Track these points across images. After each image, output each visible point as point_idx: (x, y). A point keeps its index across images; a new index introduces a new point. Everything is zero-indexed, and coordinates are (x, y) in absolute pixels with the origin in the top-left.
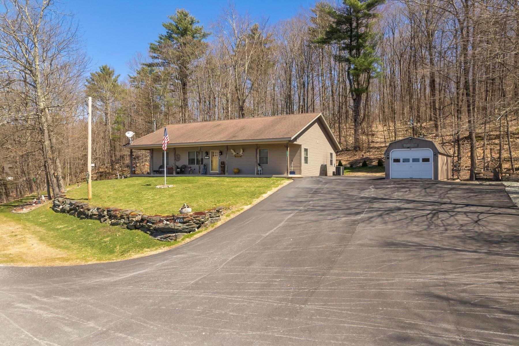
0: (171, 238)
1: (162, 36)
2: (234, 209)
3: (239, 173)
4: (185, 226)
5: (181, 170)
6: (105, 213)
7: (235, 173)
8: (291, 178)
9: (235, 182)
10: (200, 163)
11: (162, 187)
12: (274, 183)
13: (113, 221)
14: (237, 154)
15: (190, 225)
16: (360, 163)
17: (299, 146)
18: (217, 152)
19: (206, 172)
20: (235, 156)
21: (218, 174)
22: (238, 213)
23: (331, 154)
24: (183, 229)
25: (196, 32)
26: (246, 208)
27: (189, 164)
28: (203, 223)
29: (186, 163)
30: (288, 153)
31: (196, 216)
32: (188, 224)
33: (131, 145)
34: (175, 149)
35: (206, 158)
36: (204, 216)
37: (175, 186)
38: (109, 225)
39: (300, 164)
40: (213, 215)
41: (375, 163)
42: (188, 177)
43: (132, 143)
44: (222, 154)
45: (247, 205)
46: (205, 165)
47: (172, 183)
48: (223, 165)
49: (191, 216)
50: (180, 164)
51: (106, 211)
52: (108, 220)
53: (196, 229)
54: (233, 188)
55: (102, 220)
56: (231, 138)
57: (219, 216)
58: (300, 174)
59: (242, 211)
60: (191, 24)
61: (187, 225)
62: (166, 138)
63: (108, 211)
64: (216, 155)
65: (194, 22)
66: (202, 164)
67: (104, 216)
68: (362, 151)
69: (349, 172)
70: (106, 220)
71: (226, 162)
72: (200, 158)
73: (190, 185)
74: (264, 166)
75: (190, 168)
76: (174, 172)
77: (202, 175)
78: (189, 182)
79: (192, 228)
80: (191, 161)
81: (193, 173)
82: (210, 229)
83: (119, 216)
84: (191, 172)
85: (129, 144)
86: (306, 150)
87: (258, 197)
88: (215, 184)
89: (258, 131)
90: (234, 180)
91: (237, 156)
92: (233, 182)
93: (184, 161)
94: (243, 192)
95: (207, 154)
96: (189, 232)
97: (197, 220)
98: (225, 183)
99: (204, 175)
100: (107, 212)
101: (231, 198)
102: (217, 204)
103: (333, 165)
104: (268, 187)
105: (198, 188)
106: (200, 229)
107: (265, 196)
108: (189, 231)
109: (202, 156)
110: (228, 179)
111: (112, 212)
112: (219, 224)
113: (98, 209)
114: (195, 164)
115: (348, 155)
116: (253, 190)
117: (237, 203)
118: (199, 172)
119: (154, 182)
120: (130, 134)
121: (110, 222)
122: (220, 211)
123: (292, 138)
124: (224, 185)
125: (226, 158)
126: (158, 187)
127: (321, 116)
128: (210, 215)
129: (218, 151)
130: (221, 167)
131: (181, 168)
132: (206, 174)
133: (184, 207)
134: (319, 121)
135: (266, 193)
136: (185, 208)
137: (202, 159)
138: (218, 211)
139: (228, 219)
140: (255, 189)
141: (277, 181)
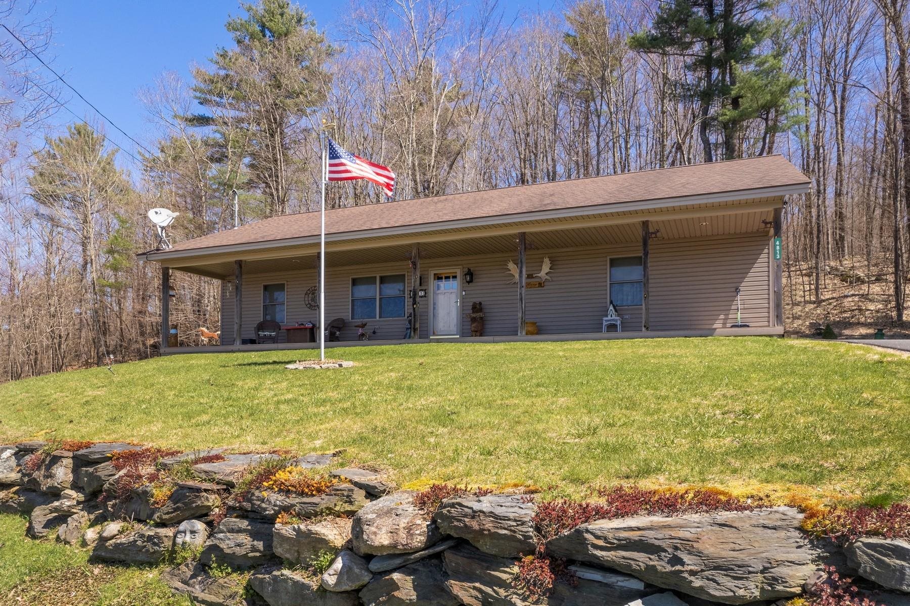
6: (63, 473)
13: (113, 528)
14: (530, 276)
18: (454, 275)
29: (346, 314)
33: (167, 250)
38: (80, 556)
39: (769, 299)
51: (68, 462)
52: (82, 517)
55: (40, 514)
67: (55, 494)
70: (62, 517)
74: (629, 311)
75: (364, 326)
83: (160, 493)
85: (158, 249)
91: (529, 284)
93: (337, 308)
100: (75, 471)
111: (104, 470)
113: (22, 451)
120: (161, 217)
121: (91, 534)
126: (295, 366)
129: (457, 273)
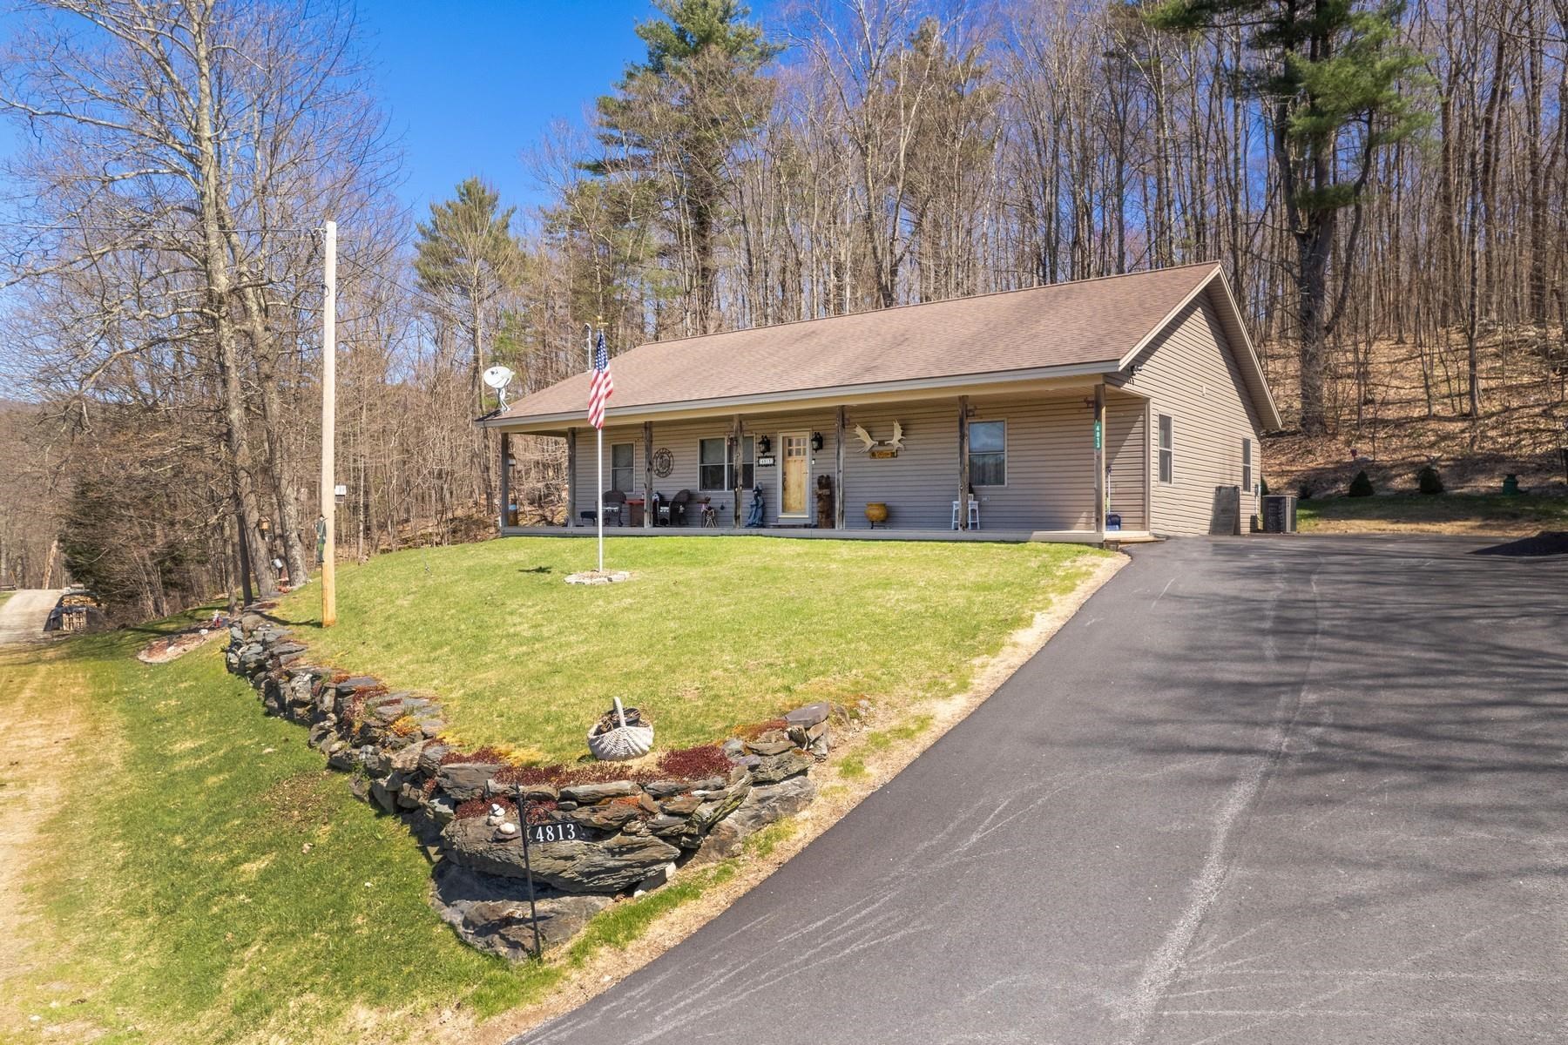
0: (513, 932)
1: (636, 68)
2: (882, 724)
3: (886, 519)
4: (597, 855)
5: (671, 510)
6: (329, 700)
7: (873, 524)
8: (1115, 545)
9: (877, 559)
10: (740, 481)
11: (587, 581)
12: (1045, 569)
13: (339, 745)
14: (881, 443)
15: (631, 850)
16: (1336, 481)
17: (1140, 403)
18: (804, 438)
19: (762, 519)
20: (873, 455)
21: (806, 526)
22: (906, 753)
23: (1246, 443)
24: (589, 875)
25: (739, 43)
26: (948, 711)
27: (704, 486)
28: (709, 827)
29: (693, 483)
30: (1101, 430)
31: (672, 782)
32: (617, 838)
33: (504, 416)
34: (648, 426)
35: (762, 461)
36: (719, 780)
37: (638, 574)
39: (1145, 482)
40: (769, 768)
41: (1403, 482)
42: (692, 539)
43: (506, 411)
44: (820, 447)
45: (948, 695)
46: (759, 492)
47: (630, 562)
48: (826, 492)
49: (642, 778)
50: (670, 487)
51: (332, 692)
52: (333, 734)
53: (671, 869)
54: (869, 593)
55: (315, 730)
56: (856, 375)
57: (804, 772)
58: (1143, 524)
59: (925, 739)
60: (722, 21)
61: (610, 850)
62: (601, 376)
63: (340, 694)
64: (798, 452)
65: (732, 12)
66: (748, 484)
67: (324, 716)
68: (1334, 436)
69: (1310, 516)
70: (325, 735)
71: (838, 478)
72: (739, 461)
73: (694, 573)
74: (989, 491)
75: (707, 501)
76: (647, 519)
77: (748, 531)
78: (693, 560)
79: (643, 865)
80: (711, 476)
81: (715, 519)
82: (752, 872)
83: (357, 726)
84: (709, 518)
85: (497, 413)
86: (1165, 422)
87: (993, 649)
88: (792, 570)
89: (963, 343)
90: (871, 554)
91: (881, 453)
92: (865, 559)
93: (685, 476)
94: (918, 615)
95: (767, 445)
96: (629, 891)
97: (671, 814)
98: (834, 566)
99: (755, 531)
100: (335, 699)
101: (864, 646)
102: (799, 687)
103: (1252, 489)
104: (1029, 589)
105: (724, 588)
106: (694, 868)
107: (1028, 640)
108: (623, 883)
109: (748, 452)
110: (844, 550)
112: (802, 829)
113: (315, 677)
114: (722, 488)
115: (1281, 451)
116: (961, 602)
117: (898, 679)
118: (737, 517)
119: (566, 556)
120: (497, 377)
121: (333, 748)
122: (812, 734)
123: (1123, 363)
124: (828, 576)
125: (838, 463)
126: (572, 579)
127: (1218, 277)
128: (753, 768)
129: (807, 436)
130: (820, 497)
131: (674, 505)
132: (763, 526)
133: (611, 721)
134: (1210, 301)
135: (1027, 622)
136: (617, 725)
137: (748, 469)
138: (799, 740)
139: (856, 792)
140: (970, 602)
141: (1057, 557)
